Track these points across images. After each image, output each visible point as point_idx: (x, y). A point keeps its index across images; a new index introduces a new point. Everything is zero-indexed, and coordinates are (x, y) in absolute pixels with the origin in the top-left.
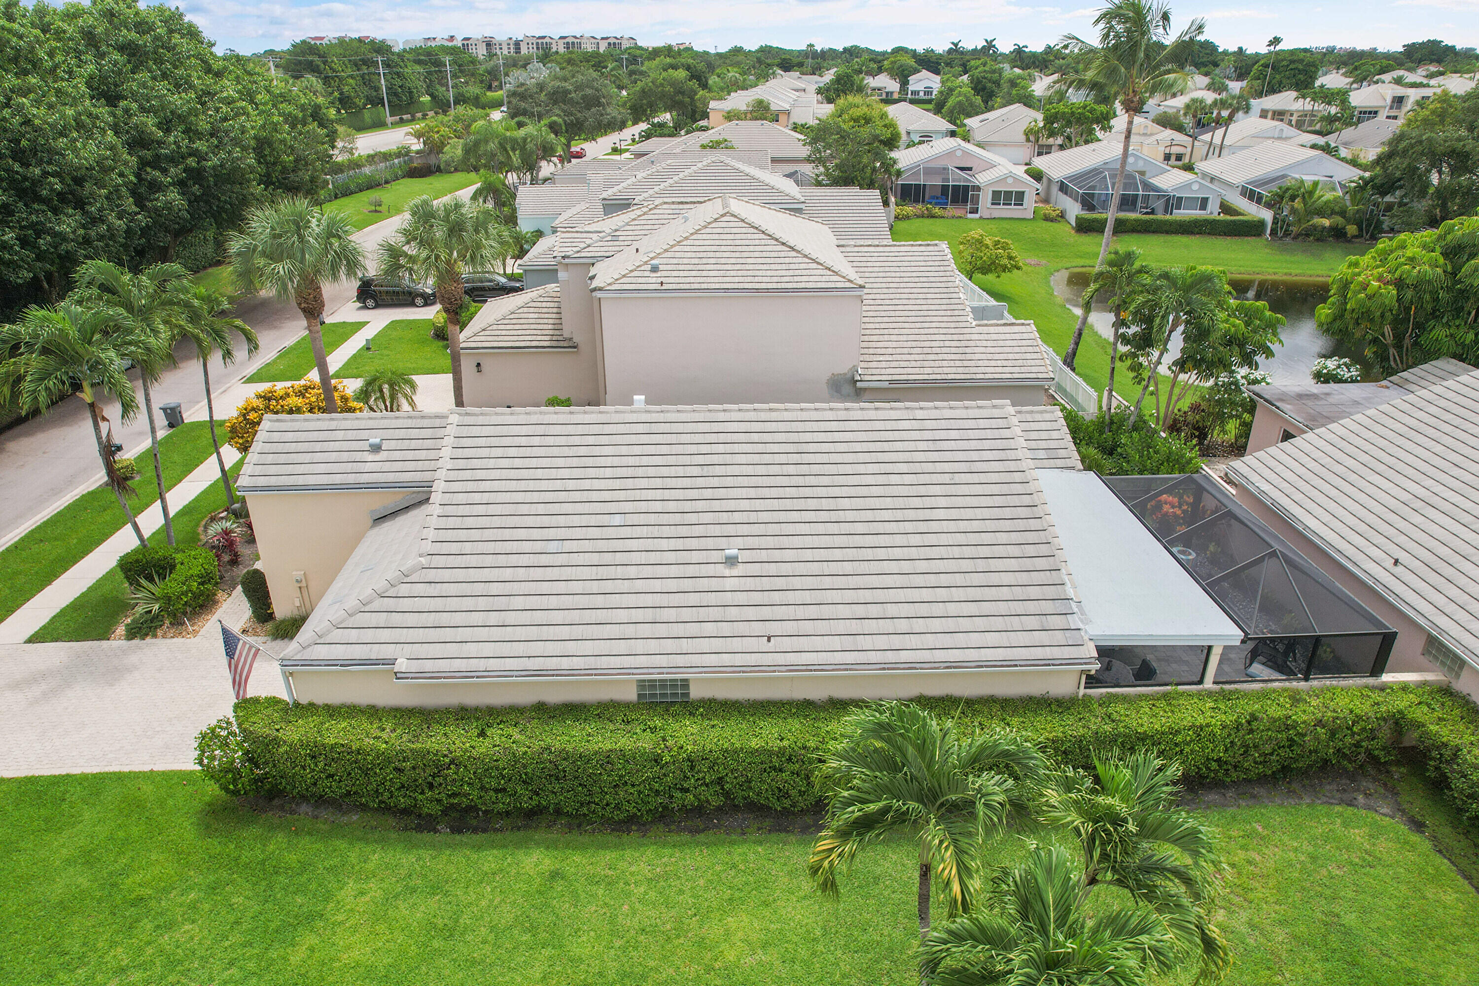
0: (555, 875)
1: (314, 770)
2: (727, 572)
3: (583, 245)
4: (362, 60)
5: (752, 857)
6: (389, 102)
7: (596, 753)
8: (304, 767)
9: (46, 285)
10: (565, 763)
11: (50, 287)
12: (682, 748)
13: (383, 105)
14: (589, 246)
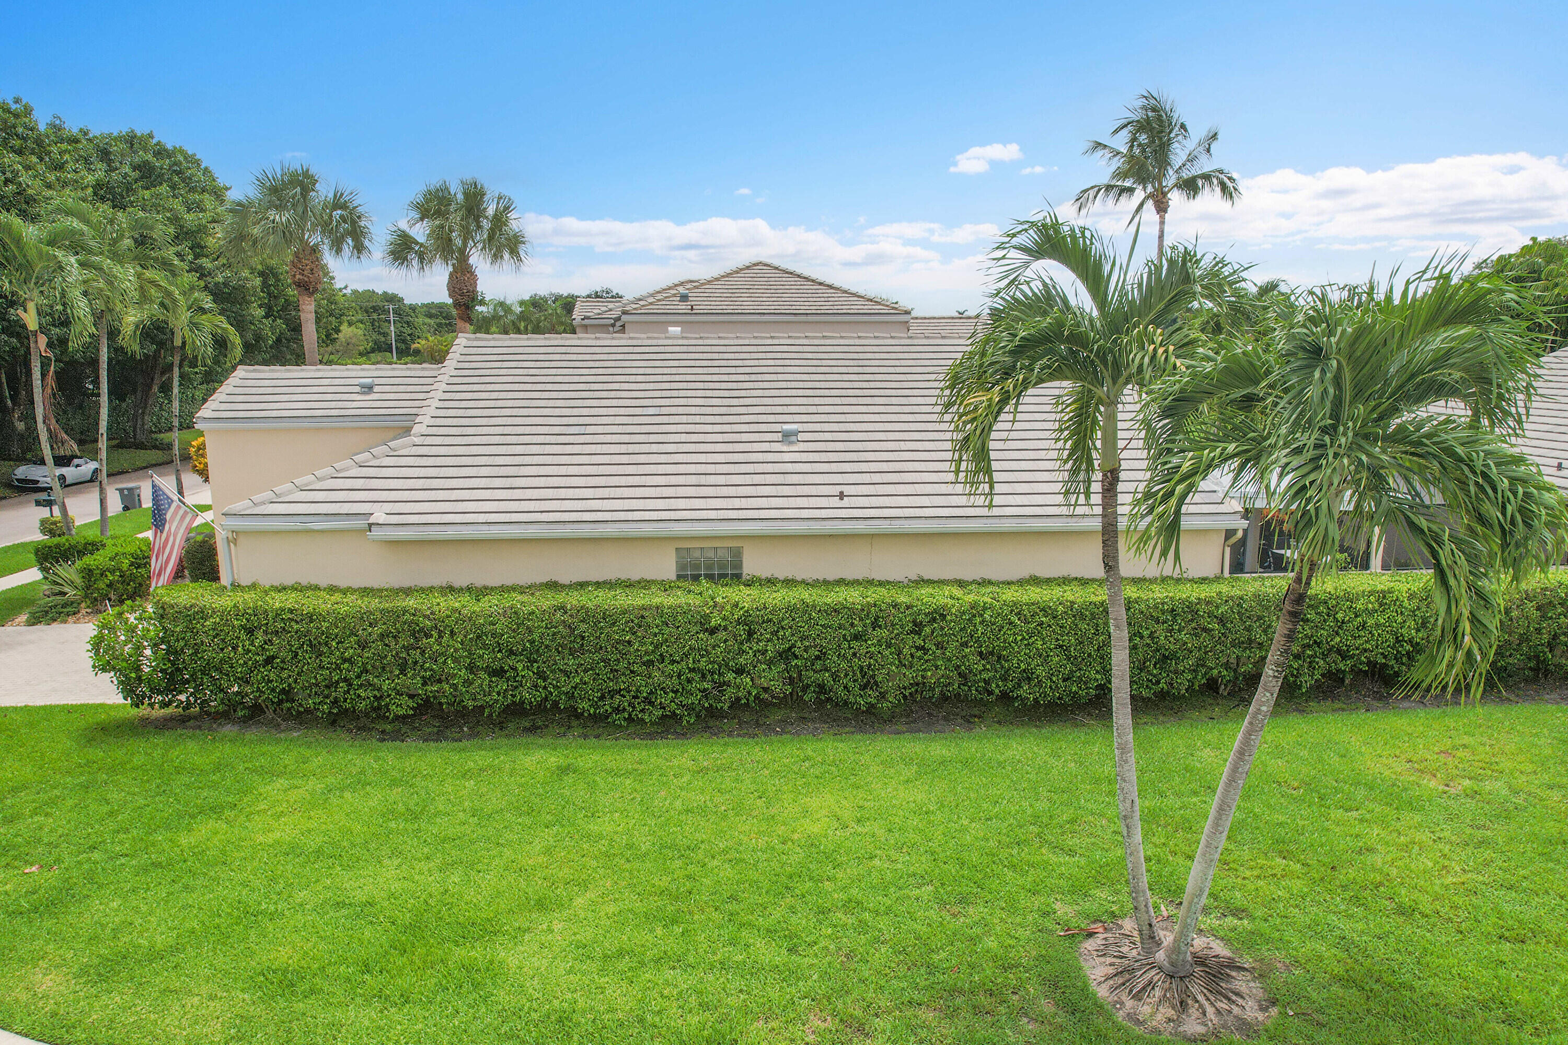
0: (564, 770)
1: (249, 651)
2: (785, 448)
3: (604, 309)
4: (373, 307)
5: (830, 751)
6: (397, 348)
7: (624, 612)
8: (235, 648)
9: (9, 402)
10: (583, 627)
11: (14, 403)
12: (737, 606)
13: (391, 352)
14: (610, 310)
